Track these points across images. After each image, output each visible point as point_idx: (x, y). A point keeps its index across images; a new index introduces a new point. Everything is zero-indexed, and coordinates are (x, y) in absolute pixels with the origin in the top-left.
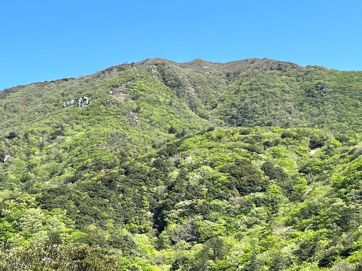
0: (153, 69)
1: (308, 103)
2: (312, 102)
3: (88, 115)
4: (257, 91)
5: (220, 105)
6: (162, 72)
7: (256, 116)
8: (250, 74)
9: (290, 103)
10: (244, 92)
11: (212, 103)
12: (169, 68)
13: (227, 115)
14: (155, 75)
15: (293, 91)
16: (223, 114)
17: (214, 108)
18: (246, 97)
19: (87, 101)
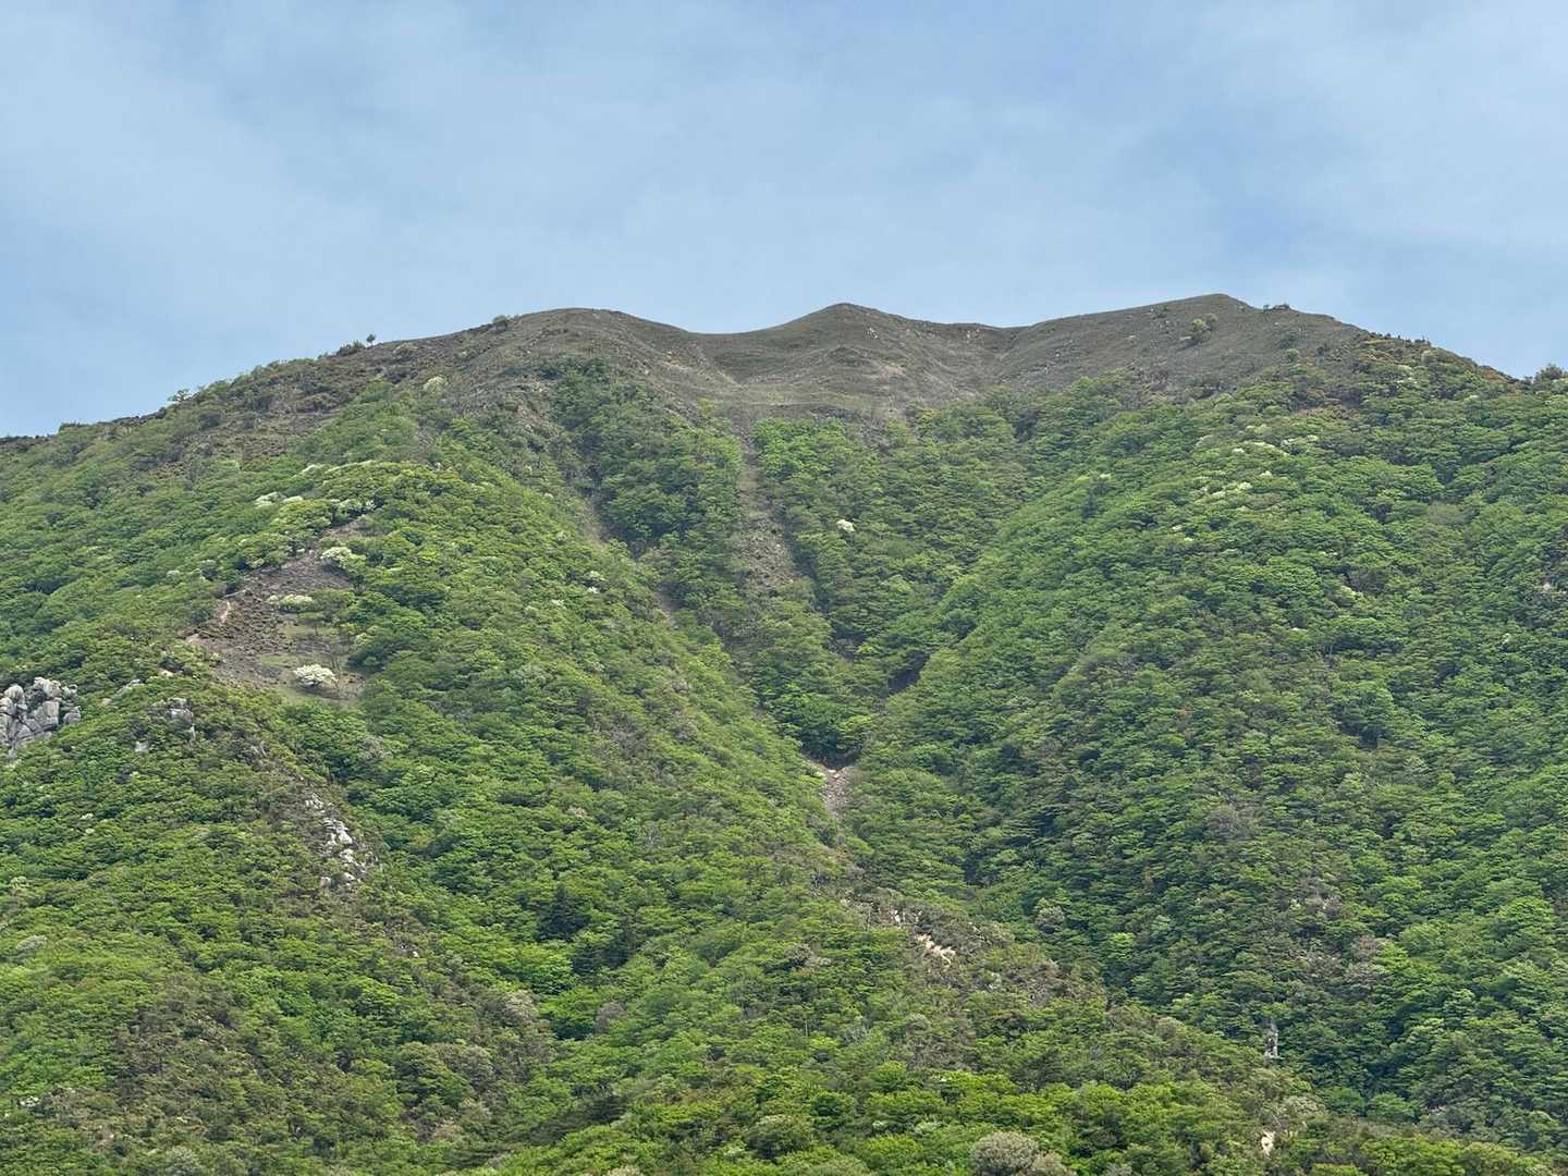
0: (523, 409)
1: (1487, 669)
2: (1511, 663)
3: (46, 811)
4: (1175, 570)
5: (945, 658)
6: (586, 422)
7: (1148, 759)
8: (1157, 436)
9: (1373, 665)
10: (1098, 573)
11: (895, 643)
12: (632, 394)
13: (976, 740)
14: (537, 449)
15: (1408, 571)
16: (950, 736)
17: (903, 678)
18: (1105, 618)
19: (53, 707)
